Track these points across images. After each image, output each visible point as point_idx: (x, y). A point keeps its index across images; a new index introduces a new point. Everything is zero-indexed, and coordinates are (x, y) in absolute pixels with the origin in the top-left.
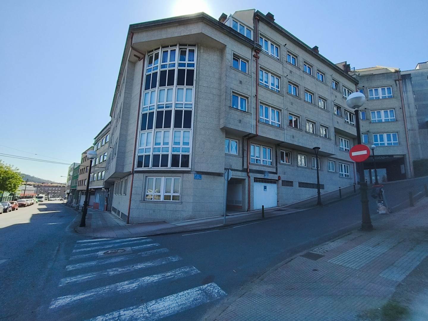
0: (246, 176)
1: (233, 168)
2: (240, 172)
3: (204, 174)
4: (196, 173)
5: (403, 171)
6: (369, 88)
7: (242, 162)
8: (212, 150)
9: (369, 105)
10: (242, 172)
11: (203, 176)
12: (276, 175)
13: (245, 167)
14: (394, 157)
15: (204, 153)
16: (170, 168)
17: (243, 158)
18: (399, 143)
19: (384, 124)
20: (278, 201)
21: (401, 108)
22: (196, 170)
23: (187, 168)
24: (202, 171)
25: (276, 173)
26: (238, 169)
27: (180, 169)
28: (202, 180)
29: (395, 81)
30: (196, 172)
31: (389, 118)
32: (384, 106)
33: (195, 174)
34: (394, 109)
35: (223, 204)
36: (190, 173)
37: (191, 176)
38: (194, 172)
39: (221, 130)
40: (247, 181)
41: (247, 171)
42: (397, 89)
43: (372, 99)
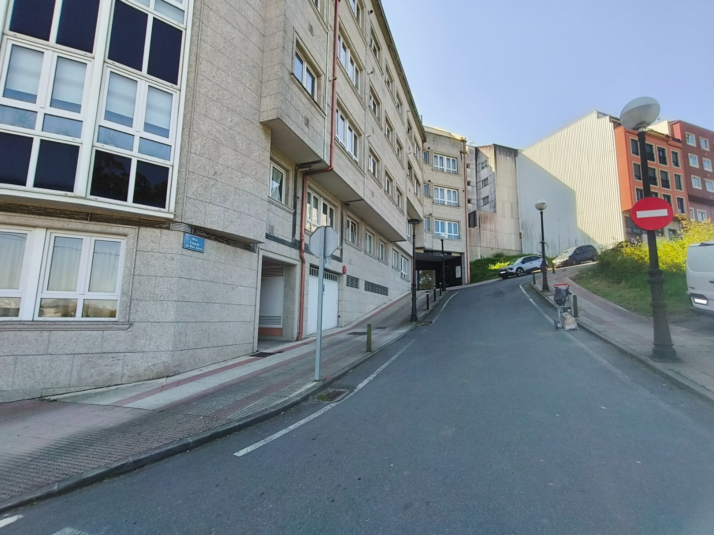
0: (298, 258)
1: (275, 235)
2: (288, 248)
3: (211, 239)
4: (189, 230)
5: (458, 275)
6: (434, 153)
7: (292, 224)
8: (239, 174)
9: (434, 177)
10: (291, 248)
11: (209, 244)
12: (340, 263)
13: (297, 237)
14: (453, 255)
15: (215, 173)
16: (85, 198)
17: (295, 214)
18: (459, 238)
19: (446, 208)
20: (339, 316)
21: (463, 191)
22: (190, 222)
23: (157, 209)
24: (208, 226)
25: (339, 260)
26: (285, 239)
27: (129, 206)
28: (205, 253)
29: (461, 152)
30: (191, 226)
31: (452, 201)
32: (449, 184)
33: (185, 233)
34: (458, 190)
35: (253, 324)
36: (168, 228)
37: (172, 239)
38: (183, 228)
39: (261, 127)
40: (298, 269)
41: (300, 248)
42: (462, 163)
43: (437, 170)
